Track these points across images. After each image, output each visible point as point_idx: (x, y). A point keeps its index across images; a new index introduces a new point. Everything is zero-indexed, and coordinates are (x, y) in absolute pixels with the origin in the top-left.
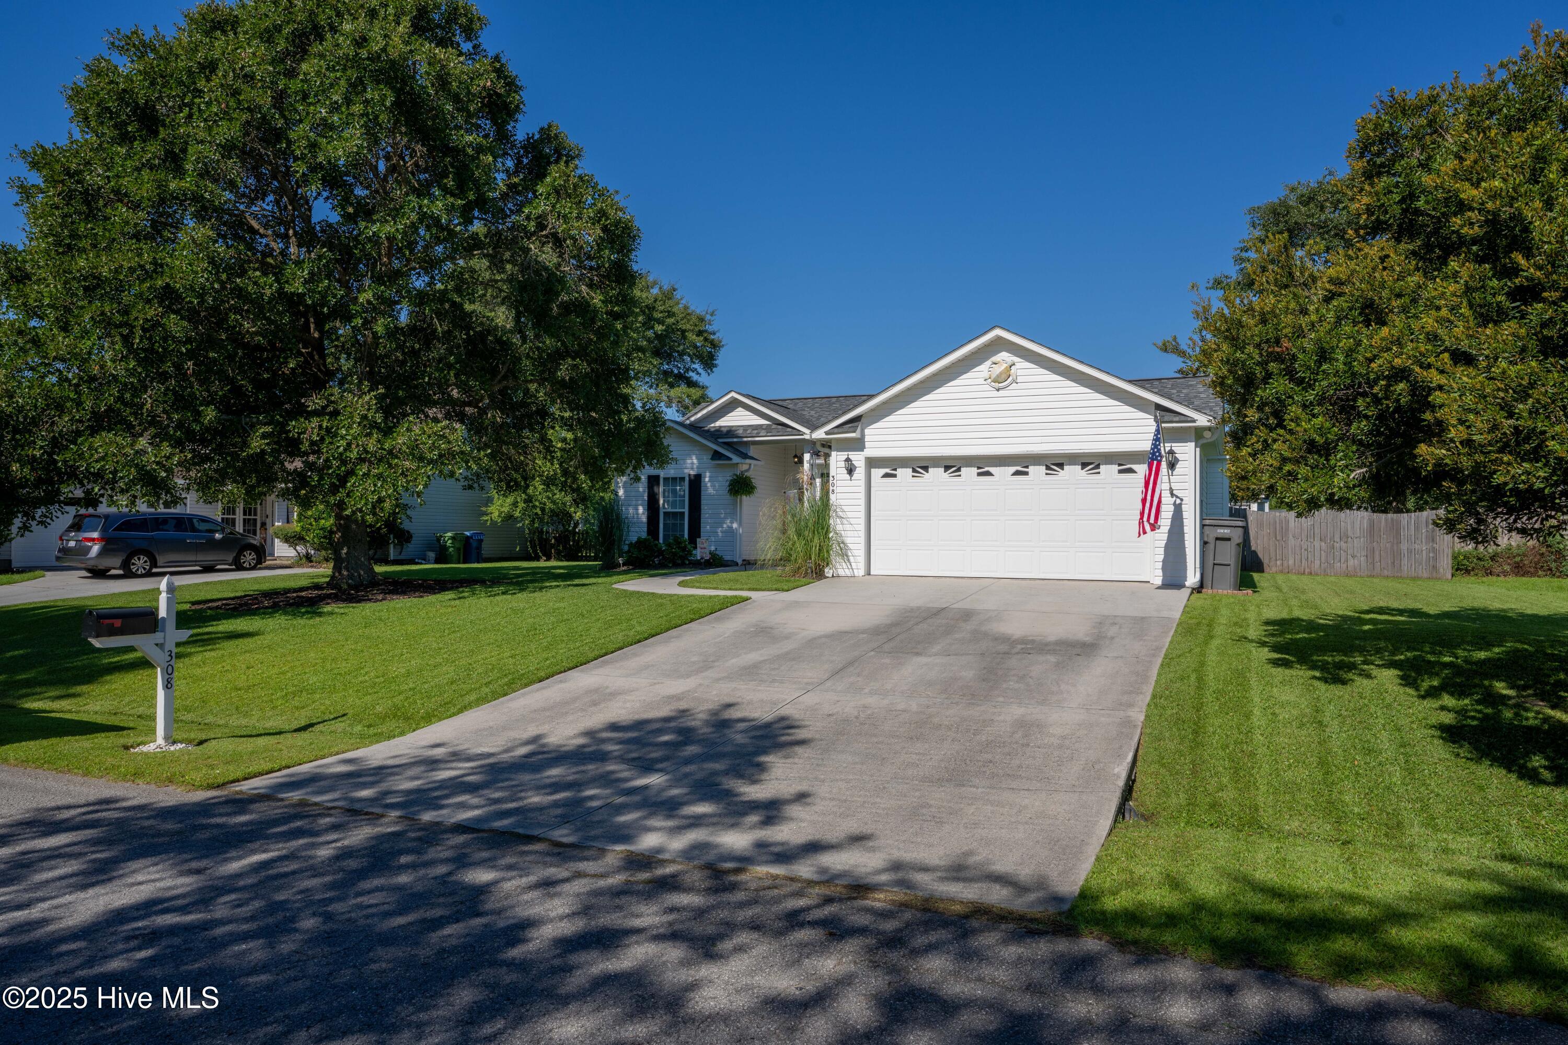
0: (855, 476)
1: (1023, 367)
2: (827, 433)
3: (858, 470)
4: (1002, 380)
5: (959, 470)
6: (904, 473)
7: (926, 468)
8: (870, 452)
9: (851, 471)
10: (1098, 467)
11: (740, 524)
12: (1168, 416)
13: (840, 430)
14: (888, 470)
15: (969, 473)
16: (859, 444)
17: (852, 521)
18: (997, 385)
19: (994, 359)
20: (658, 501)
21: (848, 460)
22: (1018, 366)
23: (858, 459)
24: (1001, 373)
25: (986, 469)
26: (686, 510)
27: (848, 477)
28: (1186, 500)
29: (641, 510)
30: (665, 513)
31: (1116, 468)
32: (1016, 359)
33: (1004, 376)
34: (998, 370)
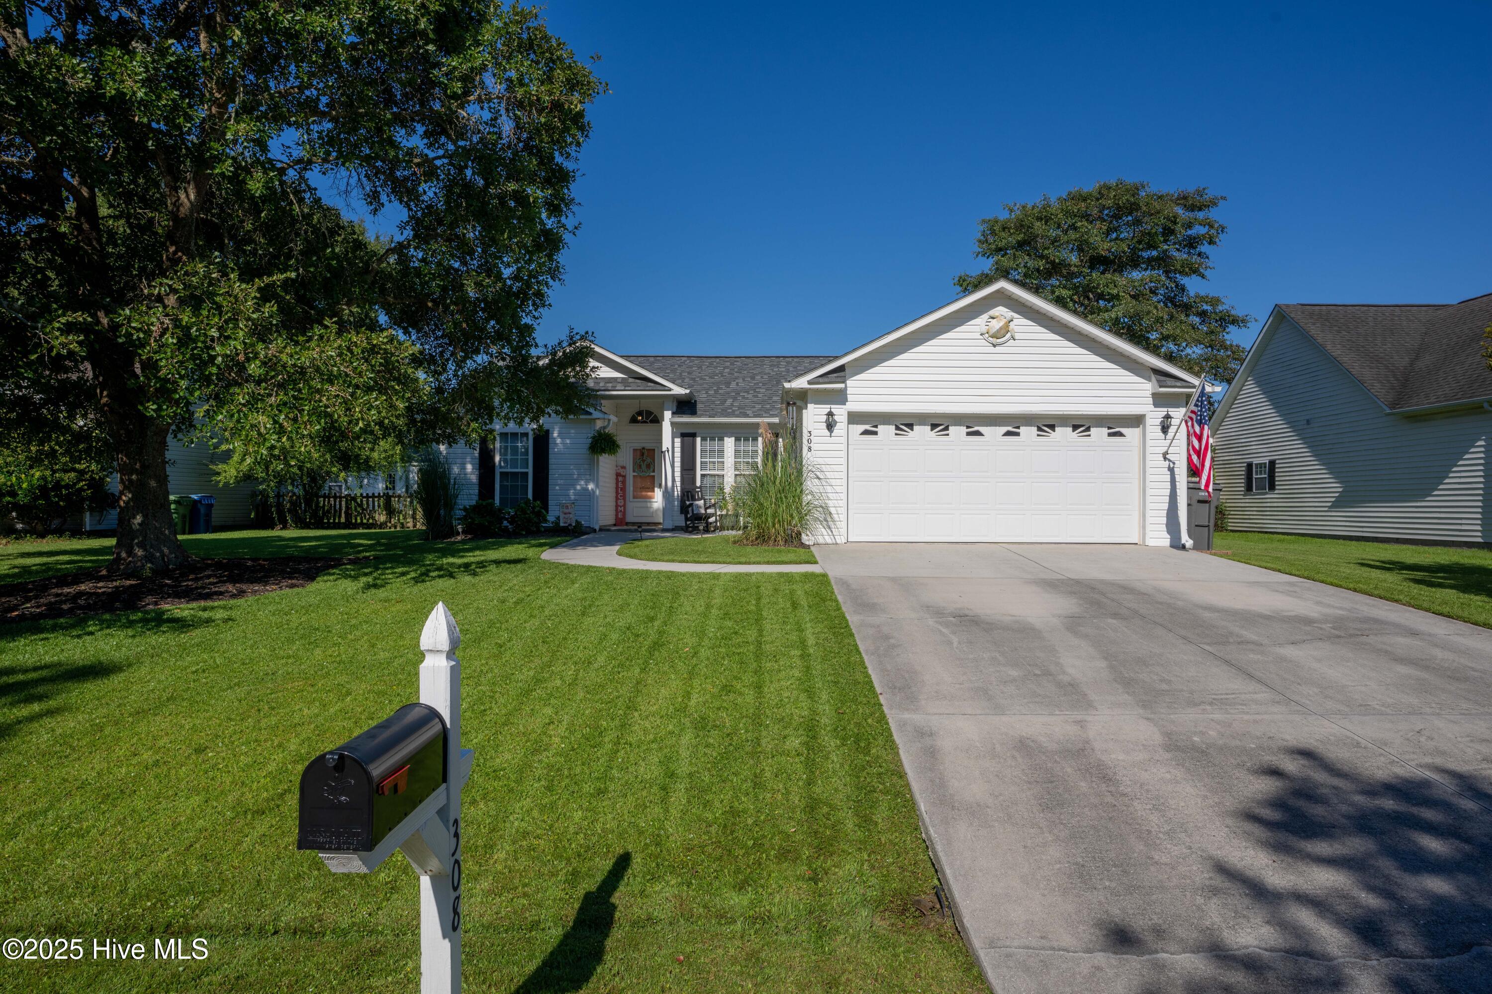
0: (836, 431)
1: (1021, 325)
2: (810, 383)
3: (838, 426)
4: (998, 336)
5: (947, 428)
6: (886, 431)
7: (910, 426)
8: (853, 405)
9: (830, 426)
10: (1088, 429)
11: (597, 486)
12: (1170, 381)
13: (821, 380)
14: (868, 427)
15: (957, 432)
16: (841, 397)
17: (833, 482)
18: (994, 341)
19: (992, 312)
20: (493, 458)
21: (830, 414)
22: (1015, 322)
23: (841, 413)
24: (1001, 328)
25: (976, 428)
26: (530, 470)
27: (827, 433)
28: (1177, 464)
29: (469, 467)
30: (501, 473)
31: (1105, 431)
32: (1016, 315)
33: (1003, 332)
34: (996, 325)
